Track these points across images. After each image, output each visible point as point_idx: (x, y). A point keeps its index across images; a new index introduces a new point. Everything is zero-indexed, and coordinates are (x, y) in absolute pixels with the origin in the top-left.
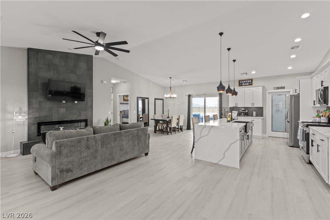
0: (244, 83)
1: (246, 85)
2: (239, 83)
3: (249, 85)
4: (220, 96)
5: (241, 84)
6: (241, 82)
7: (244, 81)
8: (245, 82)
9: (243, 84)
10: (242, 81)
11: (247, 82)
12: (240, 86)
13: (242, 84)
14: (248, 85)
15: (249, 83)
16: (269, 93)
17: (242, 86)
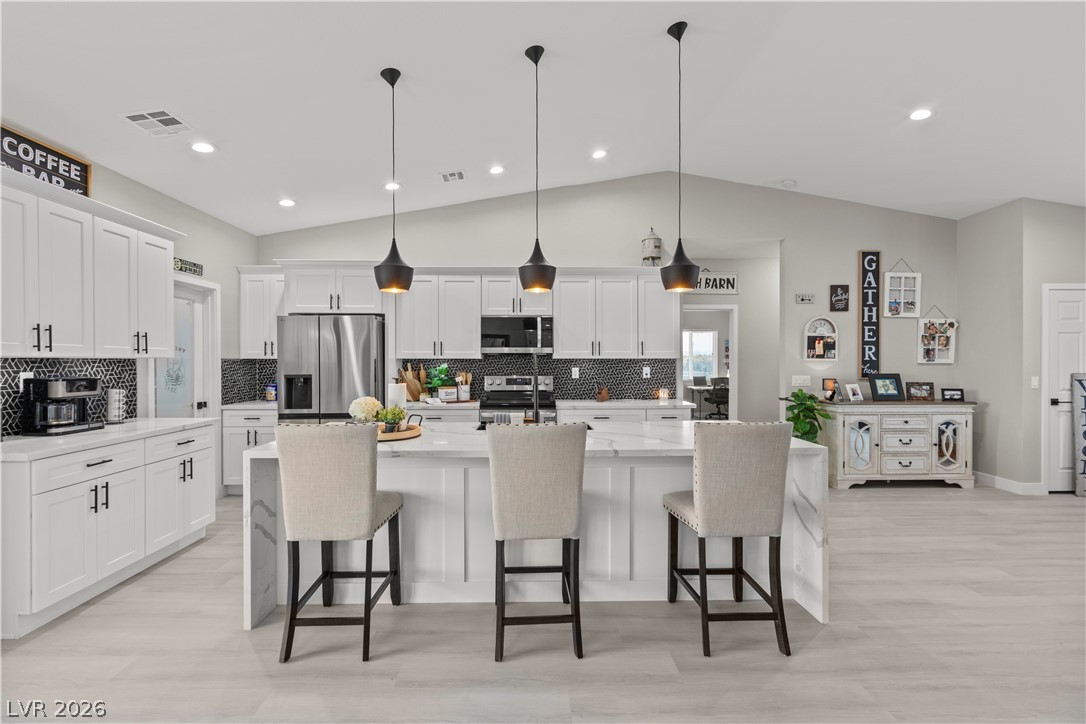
0: (32, 163)
5: (10, 160)
6: (12, 146)
7: (34, 145)
8: (39, 157)
10: (21, 139)
11: (55, 169)
13: (17, 163)
15: (70, 183)
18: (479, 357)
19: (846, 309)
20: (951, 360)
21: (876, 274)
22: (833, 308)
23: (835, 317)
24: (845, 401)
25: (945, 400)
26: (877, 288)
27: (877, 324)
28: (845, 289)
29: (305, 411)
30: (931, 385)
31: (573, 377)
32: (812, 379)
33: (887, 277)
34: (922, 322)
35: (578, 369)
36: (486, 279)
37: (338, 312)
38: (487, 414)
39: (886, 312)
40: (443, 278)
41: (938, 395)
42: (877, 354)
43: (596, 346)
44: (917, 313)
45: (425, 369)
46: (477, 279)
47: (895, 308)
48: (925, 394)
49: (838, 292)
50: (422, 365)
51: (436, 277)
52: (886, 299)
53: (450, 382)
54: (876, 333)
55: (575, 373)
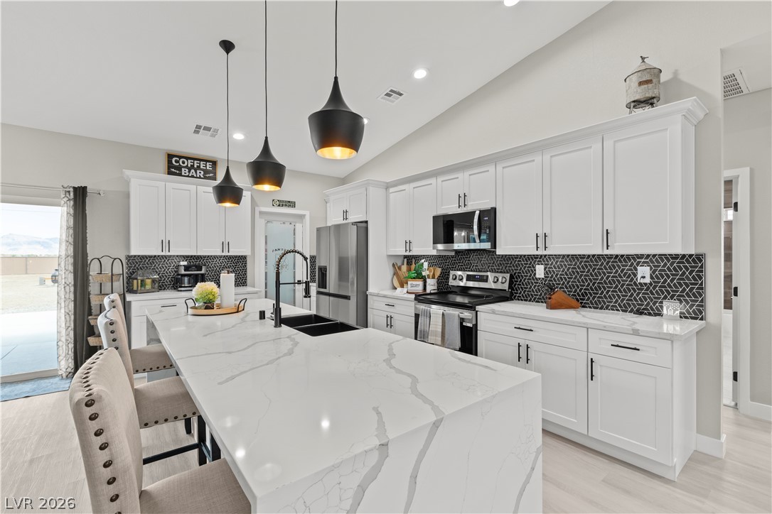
0: (187, 167)
1: (193, 176)
2: (170, 162)
3: (205, 178)
4: (75, 199)
5: (176, 168)
6: (176, 161)
7: (187, 158)
8: (190, 163)
9: (184, 171)
10: (180, 157)
11: (199, 167)
12: (170, 173)
13: (179, 168)
14: (200, 178)
15: (206, 172)
16: (261, 213)
17: (180, 175)
29: (325, 290)
31: (537, 276)
35: (542, 267)
36: (440, 180)
37: (346, 222)
40: (412, 185)
43: (542, 239)
46: (434, 181)
51: (408, 185)
55: (540, 271)
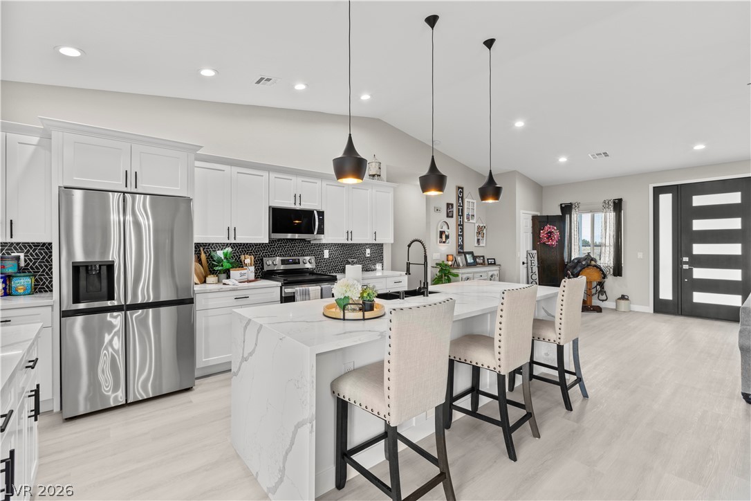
18: (267, 241)
19: (452, 217)
20: (484, 245)
21: (462, 198)
22: (448, 216)
23: (449, 220)
24: (458, 267)
25: (489, 264)
26: (462, 206)
27: (462, 225)
28: (452, 205)
29: (109, 303)
30: (483, 257)
31: (325, 257)
32: (441, 255)
33: (466, 200)
34: (477, 225)
35: (328, 251)
36: (273, 175)
37: (135, 191)
38: (289, 290)
39: (466, 220)
40: (235, 169)
41: (486, 262)
42: (463, 241)
43: (349, 234)
44: (474, 221)
45: (205, 253)
46: (265, 174)
47: (468, 218)
48: (481, 261)
49: (449, 205)
50: (202, 249)
51: (229, 167)
52: (466, 213)
53: (239, 265)
54: (462, 230)
55: (326, 254)
